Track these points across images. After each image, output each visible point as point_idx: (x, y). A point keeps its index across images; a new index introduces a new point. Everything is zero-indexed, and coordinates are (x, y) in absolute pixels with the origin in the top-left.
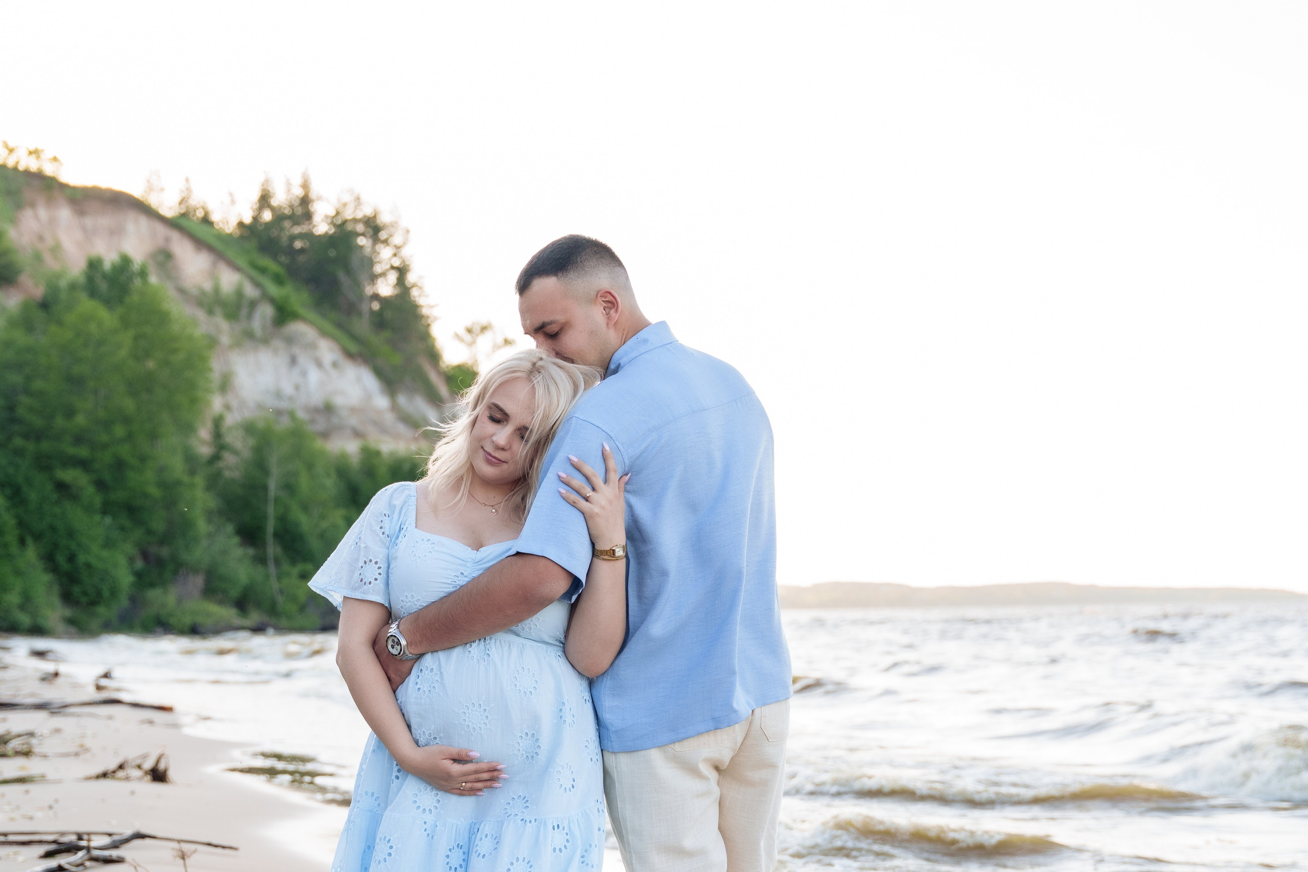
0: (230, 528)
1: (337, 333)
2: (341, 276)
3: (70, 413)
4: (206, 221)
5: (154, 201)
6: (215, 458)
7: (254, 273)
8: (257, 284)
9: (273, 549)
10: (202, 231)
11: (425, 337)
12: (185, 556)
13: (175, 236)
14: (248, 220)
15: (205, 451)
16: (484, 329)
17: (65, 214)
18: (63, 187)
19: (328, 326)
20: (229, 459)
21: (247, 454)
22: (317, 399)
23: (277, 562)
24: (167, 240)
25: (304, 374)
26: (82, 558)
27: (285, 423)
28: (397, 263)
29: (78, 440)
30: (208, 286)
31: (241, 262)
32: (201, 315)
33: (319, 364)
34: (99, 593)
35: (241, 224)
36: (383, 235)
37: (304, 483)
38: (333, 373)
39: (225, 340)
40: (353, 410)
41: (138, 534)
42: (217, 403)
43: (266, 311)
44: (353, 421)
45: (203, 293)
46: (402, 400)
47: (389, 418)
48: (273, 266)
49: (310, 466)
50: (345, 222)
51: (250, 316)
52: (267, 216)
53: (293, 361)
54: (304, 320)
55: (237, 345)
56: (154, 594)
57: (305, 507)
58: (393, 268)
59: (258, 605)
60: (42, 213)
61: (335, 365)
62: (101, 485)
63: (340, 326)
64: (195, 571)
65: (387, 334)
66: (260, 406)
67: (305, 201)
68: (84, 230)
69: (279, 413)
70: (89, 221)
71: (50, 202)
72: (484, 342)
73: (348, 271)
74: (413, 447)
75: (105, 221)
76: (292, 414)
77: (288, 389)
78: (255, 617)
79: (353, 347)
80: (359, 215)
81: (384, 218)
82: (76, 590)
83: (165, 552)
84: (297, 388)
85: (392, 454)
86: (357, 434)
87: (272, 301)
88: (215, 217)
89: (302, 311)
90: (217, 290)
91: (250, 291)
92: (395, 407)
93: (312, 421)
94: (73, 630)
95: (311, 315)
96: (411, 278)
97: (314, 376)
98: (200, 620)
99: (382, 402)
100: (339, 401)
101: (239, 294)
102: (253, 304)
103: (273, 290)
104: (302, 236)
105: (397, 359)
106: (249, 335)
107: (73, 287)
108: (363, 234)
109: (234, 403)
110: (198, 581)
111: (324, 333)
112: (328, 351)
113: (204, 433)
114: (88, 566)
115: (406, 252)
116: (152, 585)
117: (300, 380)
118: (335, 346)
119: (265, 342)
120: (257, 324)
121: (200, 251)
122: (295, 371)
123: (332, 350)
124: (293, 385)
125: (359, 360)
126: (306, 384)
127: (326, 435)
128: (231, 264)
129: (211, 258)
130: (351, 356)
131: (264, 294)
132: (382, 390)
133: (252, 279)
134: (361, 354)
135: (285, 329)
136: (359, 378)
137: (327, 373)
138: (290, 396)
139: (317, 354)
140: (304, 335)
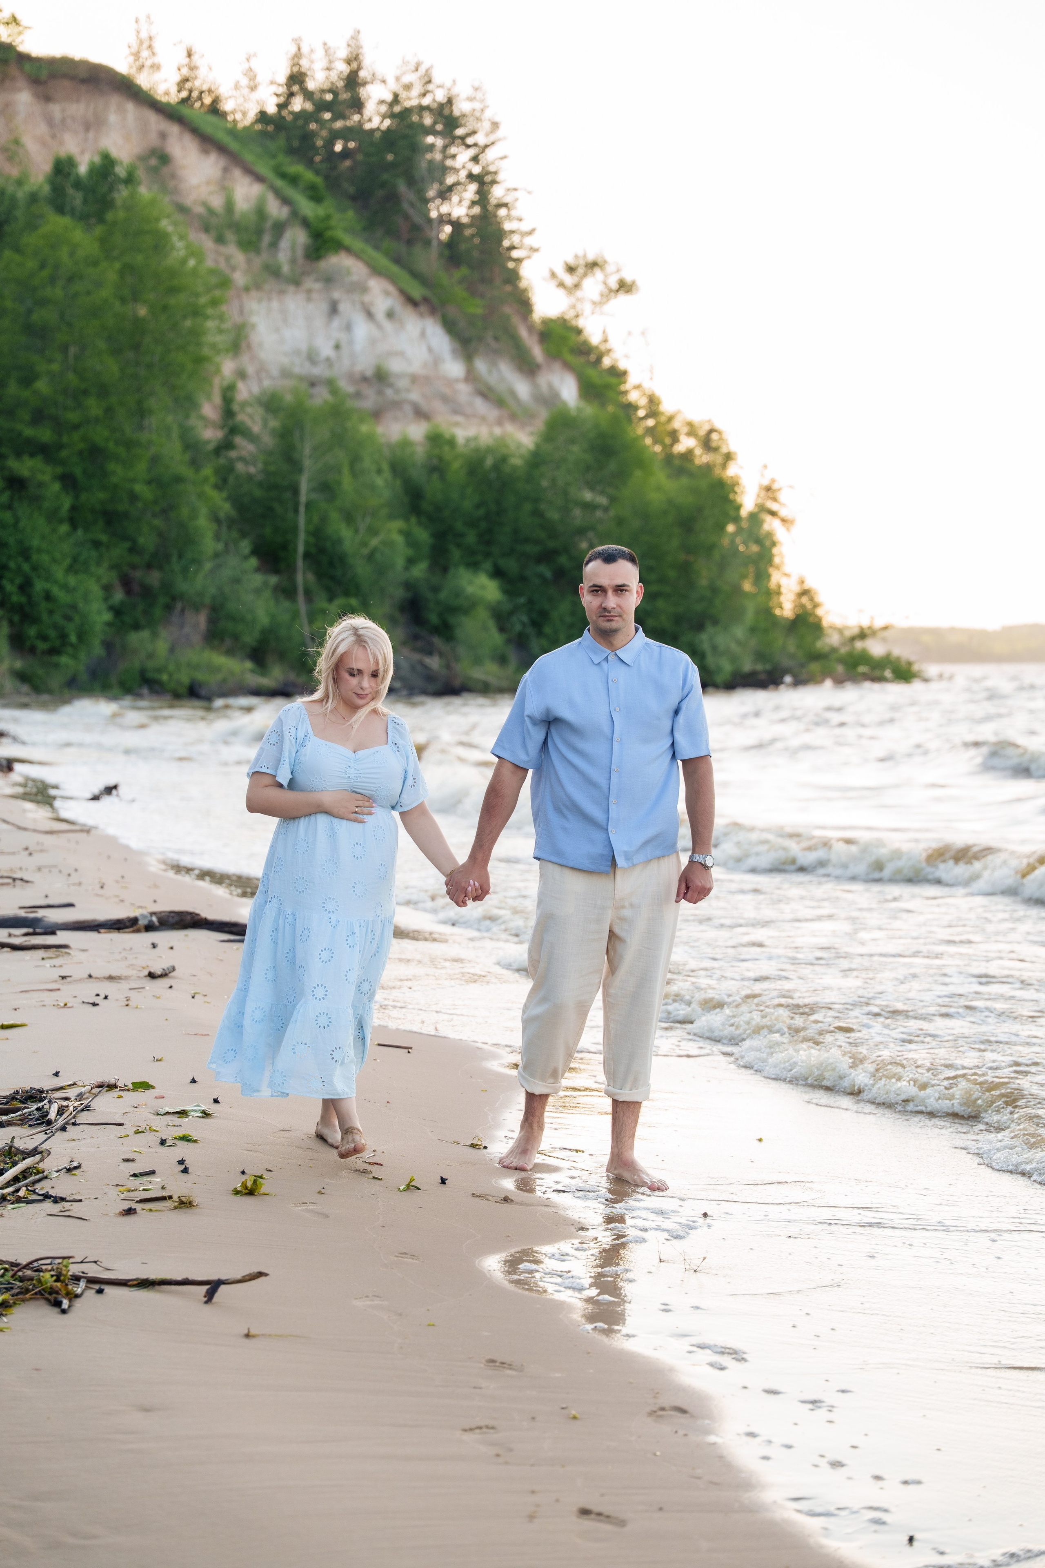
0: (245, 546)
1: (395, 269)
2: (402, 187)
3: (27, 380)
4: (215, 109)
5: (143, 81)
6: (226, 445)
7: (279, 183)
8: (285, 201)
9: (303, 576)
10: (208, 124)
11: (513, 277)
12: (182, 586)
13: (174, 129)
14: (271, 109)
15: (211, 435)
16: (593, 265)
17: (24, 98)
18: (24, 58)
19: (383, 261)
20: (244, 447)
21: (268, 441)
22: (365, 364)
23: (308, 593)
24: (163, 136)
25: (348, 327)
26: (39, 586)
27: (321, 397)
28: (476, 170)
29: (38, 417)
30: (217, 202)
31: (263, 169)
32: (207, 242)
33: (370, 315)
34: (63, 636)
35: (263, 117)
36: (459, 132)
37: (347, 482)
38: (388, 326)
39: (239, 278)
40: (414, 379)
41: (119, 551)
42: (228, 367)
43: (297, 238)
44: (415, 396)
45: (211, 211)
46: (481, 365)
47: (464, 390)
48: (309, 176)
49: (355, 460)
50: (407, 111)
51: (274, 245)
52: (298, 104)
53: (334, 309)
54: (348, 250)
55: (255, 285)
56: (137, 639)
57: (349, 518)
58: (471, 177)
59: (282, 656)
61: (390, 315)
62: (68, 481)
63: (397, 260)
64: (197, 608)
65: (464, 271)
66: (285, 373)
67: (353, 81)
68: (50, 122)
69: (314, 382)
70: (56, 109)
71: (5, 81)
72: (592, 286)
73: (412, 181)
74: (498, 431)
75: (78, 107)
76: (330, 383)
77: (326, 350)
78: (276, 675)
79: (417, 292)
80: (426, 101)
81: (461, 107)
82: (32, 631)
83: (154, 578)
84: (337, 347)
85: (468, 440)
86: (421, 414)
87: (306, 223)
88: (227, 106)
89: (347, 239)
90: (229, 206)
92: (471, 376)
93: (358, 395)
94: (25, 688)
95: (358, 244)
96: (497, 193)
97: (362, 330)
98: (200, 676)
99: (454, 368)
100: (395, 366)
101: (260, 212)
102: (279, 228)
103: (308, 208)
104: (346, 134)
105: (476, 308)
106: (274, 272)
107: (33, 198)
108: (431, 131)
109: (250, 370)
110: (202, 620)
111: (376, 271)
112: (380, 295)
113: (210, 409)
114: (48, 597)
115: (490, 155)
116: (137, 627)
117: (343, 337)
118: (391, 288)
119: (296, 282)
120: (283, 257)
121: (205, 152)
122: (336, 323)
123: (387, 293)
124: (332, 343)
125: (423, 308)
126: (351, 342)
127: (377, 415)
128: (249, 171)
129: (222, 162)
130: (412, 302)
131: (295, 214)
132: (454, 351)
133: (278, 193)
134: (426, 300)
135: (323, 264)
136: (423, 334)
137: (379, 327)
138: (328, 359)
139: (367, 298)
140: (349, 273)
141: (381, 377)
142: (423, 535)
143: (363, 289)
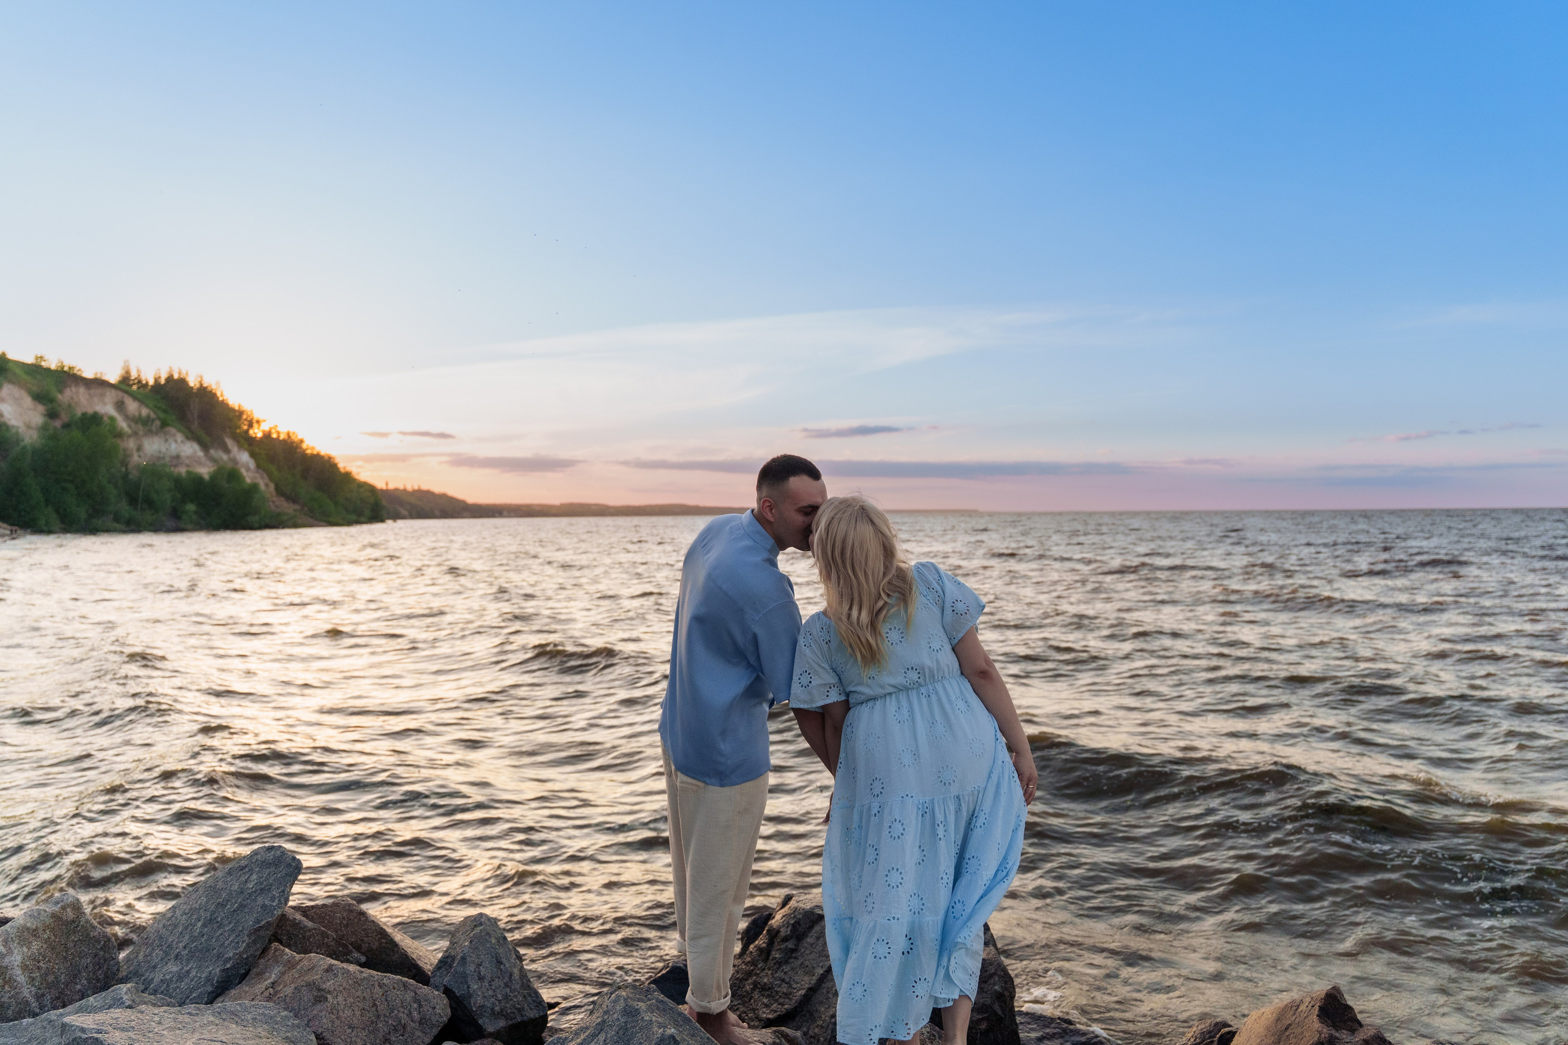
0: (125, 500)
7: (156, 408)
8: (156, 412)
12: (106, 509)
13: (126, 396)
17: (82, 390)
18: (85, 379)
19: (182, 428)
22: (173, 454)
30: (137, 414)
31: (151, 403)
32: (130, 424)
33: (176, 441)
37: (158, 484)
38: (181, 444)
39: (141, 433)
40: (188, 457)
43: (158, 423)
44: (187, 461)
46: (212, 452)
47: (203, 459)
48: (164, 405)
49: (162, 478)
51: (152, 424)
53: (166, 440)
54: (172, 425)
55: (146, 435)
57: (156, 492)
60: (73, 389)
61: (182, 441)
69: (159, 458)
70: (92, 391)
71: (77, 385)
75: (99, 391)
77: (163, 450)
79: (190, 432)
84: (167, 450)
86: (186, 465)
87: (161, 419)
89: (171, 423)
90: (140, 416)
91: (153, 415)
92: (205, 454)
93: (168, 461)
95: (176, 424)
97: (173, 446)
99: (201, 454)
100: (183, 454)
101: (148, 416)
102: (153, 421)
103: (162, 415)
106: (150, 431)
111: (179, 430)
112: (180, 437)
117: (169, 447)
118: (183, 435)
119: (156, 433)
120: (154, 428)
122: (168, 443)
124: (165, 449)
125: (192, 438)
126: (171, 448)
127: (176, 466)
128: (147, 406)
129: (139, 404)
130: (188, 438)
131: (159, 416)
132: (201, 449)
133: (154, 411)
135: (164, 429)
136: (191, 446)
137: (179, 444)
138: (161, 454)
139: (176, 437)
140: (171, 431)
141: (178, 457)
142: (179, 496)
143: (175, 435)
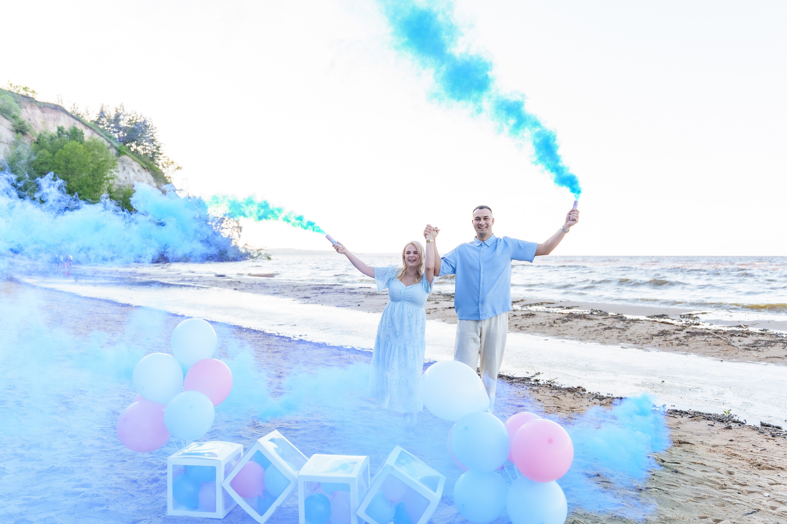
1: (138, 160)
7: (107, 138)
8: (109, 142)
13: (78, 122)
17: (38, 111)
19: (136, 158)
25: (128, 173)
31: (102, 134)
33: (134, 170)
38: (138, 173)
42: (106, 183)
43: (113, 151)
53: (124, 169)
54: (126, 155)
60: (29, 110)
61: (139, 171)
63: (138, 158)
67: (119, 115)
68: (44, 118)
69: (120, 186)
70: (46, 115)
71: (31, 107)
75: (52, 115)
76: (125, 187)
77: (123, 178)
79: (145, 166)
84: (126, 178)
87: (116, 148)
89: (125, 152)
91: (107, 144)
96: (157, 144)
97: (132, 174)
103: (115, 144)
107: (51, 137)
111: (134, 160)
112: (136, 166)
115: (154, 135)
117: (127, 176)
118: (138, 165)
121: (87, 129)
122: (125, 172)
123: (138, 166)
124: (125, 177)
125: (146, 170)
126: (129, 177)
128: (99, 134)
129: (91, 131)
130: (144, 168)
131: (112, 146)
132: (154, 180)
133: (106, 140)
134: (147, 168)
135: (120, 158)
136: (146, 176)
137: (136, 173)
138: (124, 181)
139: (133, 167)
140: (128, 160)
143: (132, 165)
